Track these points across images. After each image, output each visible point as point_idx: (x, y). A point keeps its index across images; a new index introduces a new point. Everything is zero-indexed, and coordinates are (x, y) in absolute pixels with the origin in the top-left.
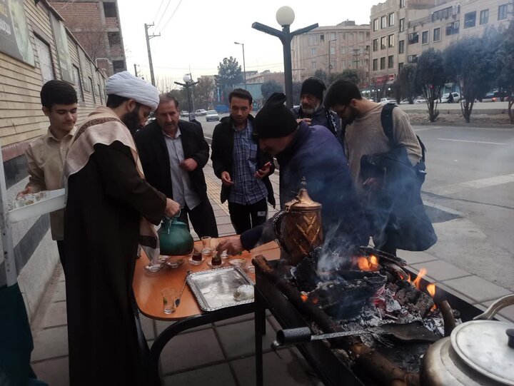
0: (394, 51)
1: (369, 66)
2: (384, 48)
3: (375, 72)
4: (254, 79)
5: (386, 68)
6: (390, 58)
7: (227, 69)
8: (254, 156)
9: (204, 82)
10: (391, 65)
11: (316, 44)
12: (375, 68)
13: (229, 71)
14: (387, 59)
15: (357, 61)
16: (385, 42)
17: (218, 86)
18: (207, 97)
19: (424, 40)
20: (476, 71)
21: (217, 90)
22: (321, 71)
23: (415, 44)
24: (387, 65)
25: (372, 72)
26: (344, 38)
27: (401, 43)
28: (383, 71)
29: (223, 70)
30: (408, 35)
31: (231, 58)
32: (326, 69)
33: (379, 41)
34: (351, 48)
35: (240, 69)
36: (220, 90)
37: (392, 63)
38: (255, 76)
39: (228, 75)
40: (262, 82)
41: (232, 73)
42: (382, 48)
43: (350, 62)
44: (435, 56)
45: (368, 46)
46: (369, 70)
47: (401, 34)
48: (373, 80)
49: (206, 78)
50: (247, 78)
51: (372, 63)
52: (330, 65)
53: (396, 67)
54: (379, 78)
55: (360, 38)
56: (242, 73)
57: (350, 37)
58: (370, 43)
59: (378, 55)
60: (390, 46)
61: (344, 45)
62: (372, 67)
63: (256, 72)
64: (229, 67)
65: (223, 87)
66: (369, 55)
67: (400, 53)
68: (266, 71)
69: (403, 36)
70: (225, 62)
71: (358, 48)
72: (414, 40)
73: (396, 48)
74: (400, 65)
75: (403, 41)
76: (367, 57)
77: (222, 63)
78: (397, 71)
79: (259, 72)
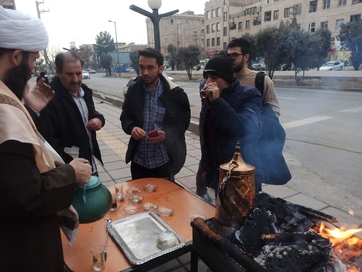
0: (220, 34)
1: (204, 43)
2: (214, 31)
3: (208, 48)
4: (124, 48)
5: (216, 46)
6: (218, 38)
7: (103, 40)
8: (160, 119)
9: (85, 49)
10: (218, 44)
11: (167, 25)
12: (208, 45)
13: (104, 42)
14: (216, 40)
15: (196, 40)
16: (214, 28)
17: (96, 52)
18: (88, 60)
19: (240, 28)
20: (276, 50)
21: (95, 56)
22: (172, 45)
23: (234, 30)
24: (216, 43)
25: (206, 48)
26: (187, 23)
27: (225, 29)
28: (213, 47)
29: (99, 41)
30: (230, 23)
31: (106, 32)
32: (175, 43)
33: (210, 26)
34: (192, 31)
35: (113, 40)
36: (98, 56)
37: (219, 42)
38: (124, 46)
39: (104, 44)
40: (129, 51)
41: (106, 43)
42: (212, 32)
43: (191, 40)
44: (250, 39)
45: (203, 30)
46: (204, 46)
47: (225, 23)
48: (207, 53)
49: (87, 46)
50: (119, 47)
51: (206, 41)
52: (178, 42)
53: (222, 45)
54: (211, 52)
55: (198, 24)
56: (115, 43)
57: (191, 23)
58: (204, 28)
59: (210, 36)
60: (217, 31)
61: (187, 28)
62: (206, 45)
63: (124, 44)
64: (105, 39)
65: (100, 53)
66: (204, 36)
67: (224, 35)
68: (132, 43)
69: (226, 25)
70: (101, 35)
71: (196, 31)
72: (233, 27)
73: (222, 32)
74: (225, 43)
75: (226, 27)
76: (202, 37)
77: (99, 35)
78: (223, 48)
79: (127, 44)
